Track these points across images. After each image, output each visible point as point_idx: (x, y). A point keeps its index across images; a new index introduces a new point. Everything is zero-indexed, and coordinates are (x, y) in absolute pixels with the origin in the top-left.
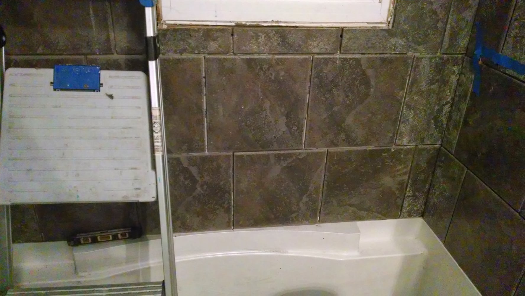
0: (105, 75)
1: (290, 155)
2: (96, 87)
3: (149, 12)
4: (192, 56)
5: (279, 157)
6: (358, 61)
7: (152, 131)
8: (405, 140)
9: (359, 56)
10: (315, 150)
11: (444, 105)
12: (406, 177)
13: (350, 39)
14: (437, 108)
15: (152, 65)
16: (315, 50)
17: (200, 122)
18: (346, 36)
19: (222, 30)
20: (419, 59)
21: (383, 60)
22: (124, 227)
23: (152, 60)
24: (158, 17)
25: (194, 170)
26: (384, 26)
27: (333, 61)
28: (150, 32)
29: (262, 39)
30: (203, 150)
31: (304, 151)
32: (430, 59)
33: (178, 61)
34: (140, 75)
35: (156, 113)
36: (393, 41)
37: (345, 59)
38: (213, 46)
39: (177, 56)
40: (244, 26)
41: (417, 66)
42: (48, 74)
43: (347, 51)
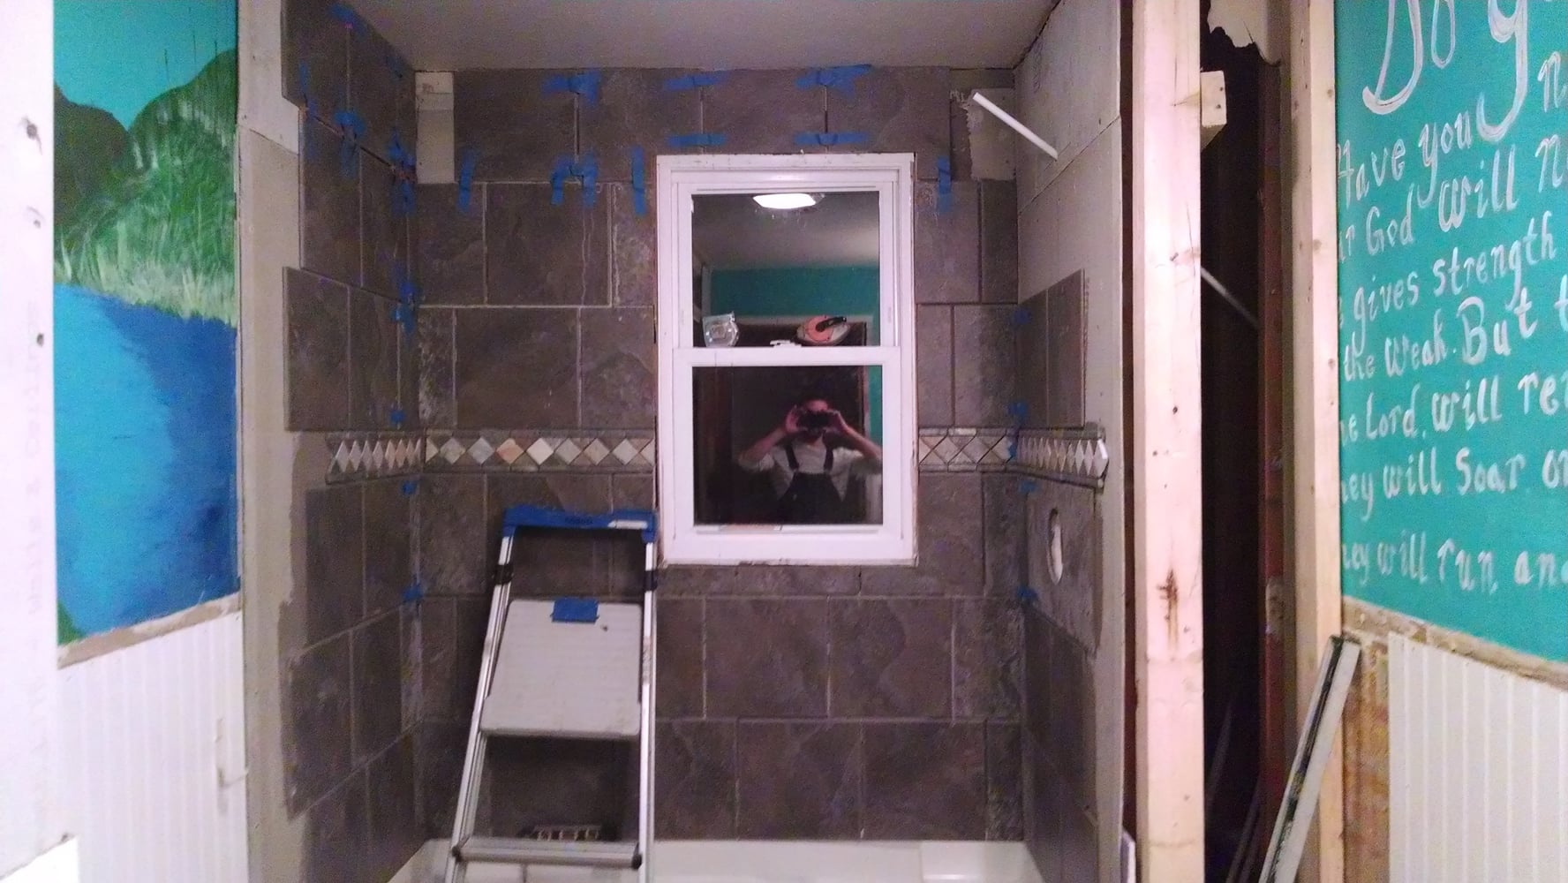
0: (603, 610)
1: (813, 726)
2: (592, 618)
3: (650, 548)
4: (691, 597)
5: (797, 728)
6: (884, 603)
7: (641, 661)
8: (968, 711)
9: (885, 598)
10: (844, 720)
11: (1010, 661)
12: (982, 768)
13: (869, 578)
14: (1000, 665)
15: (648, 596)
16: (831, 590)
17: (698, 676)
18: (865, 576)
19: (725, 569)
20: (960, 602)
21: (916, 603)
22: (593, 822)
23: (648, 590)
24: (659, 557)
25: (689, 742)
26: (910, 563)
27: (855, 602)
28: (649, 566)
29: (769, 578)
30: (700, 714)
31: (831, 721)
32: (976, 601)
33: (676, 602)
34: (635, 609)
35: (647, 642)
36: (923, 580)
37: (866, 602)
38: (715, 586)
39: (676, 597)
40: (750, 565)
41: (959, 611)
42: (549, 607)
43: (867, 592)
